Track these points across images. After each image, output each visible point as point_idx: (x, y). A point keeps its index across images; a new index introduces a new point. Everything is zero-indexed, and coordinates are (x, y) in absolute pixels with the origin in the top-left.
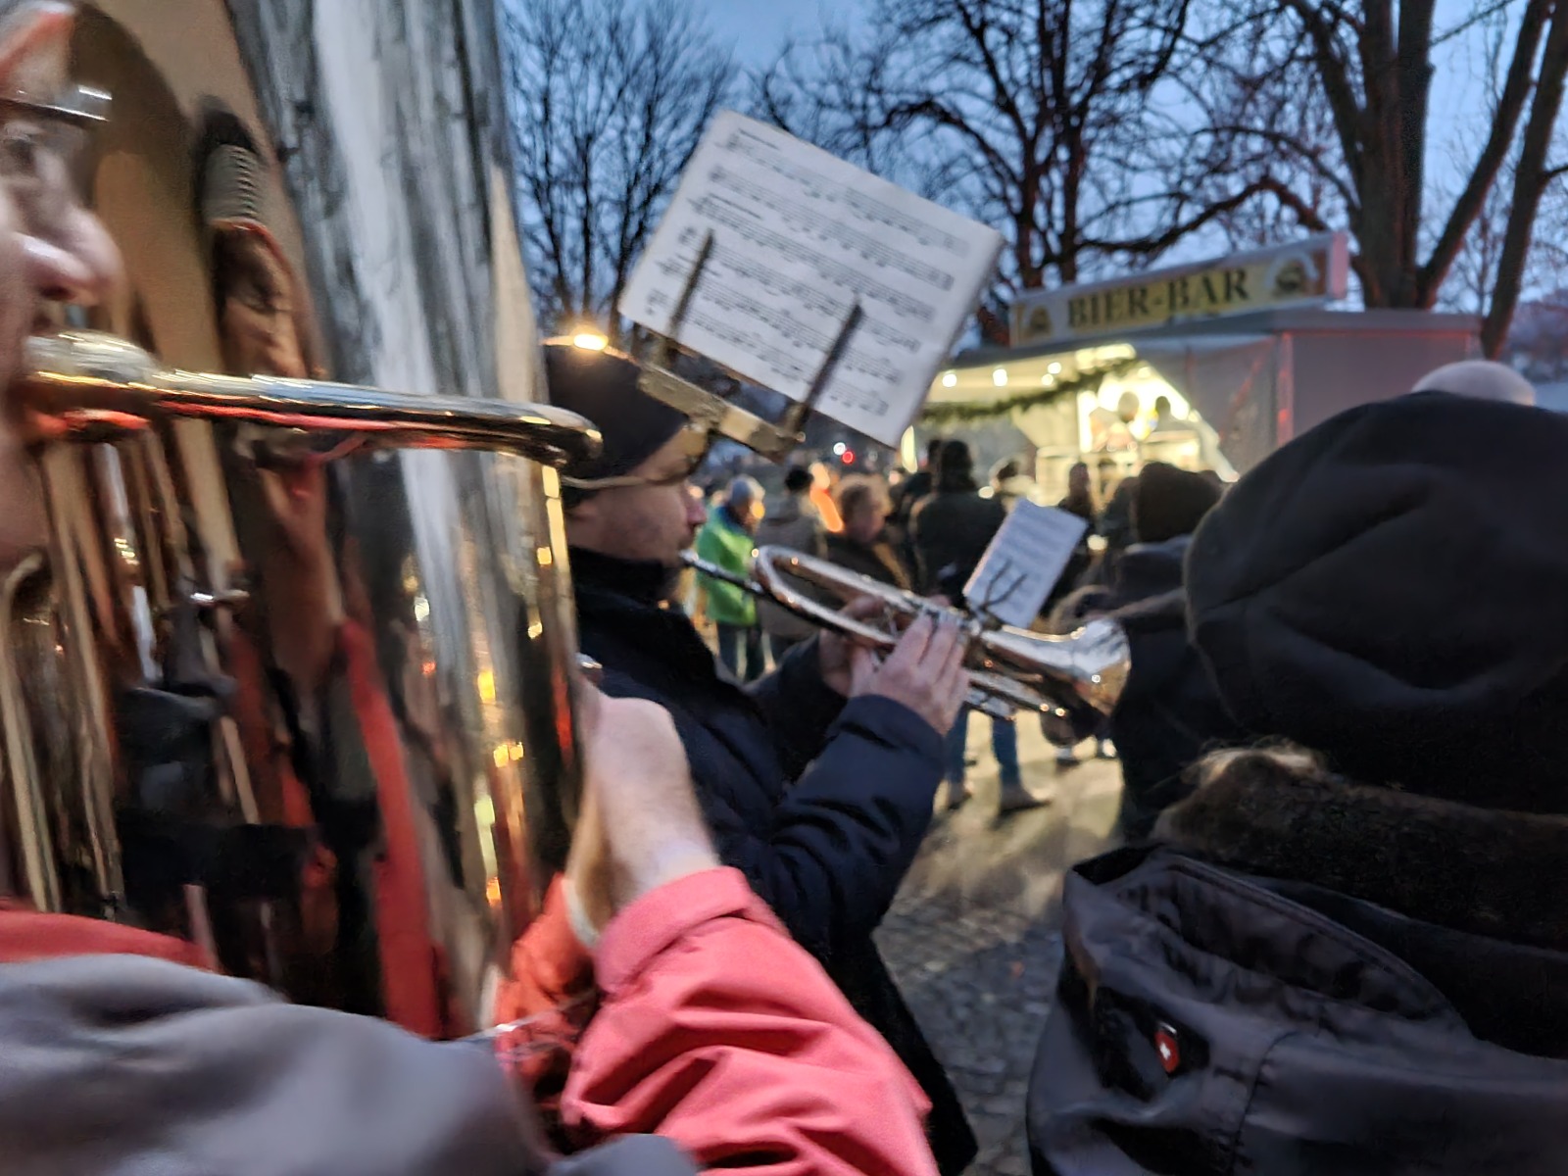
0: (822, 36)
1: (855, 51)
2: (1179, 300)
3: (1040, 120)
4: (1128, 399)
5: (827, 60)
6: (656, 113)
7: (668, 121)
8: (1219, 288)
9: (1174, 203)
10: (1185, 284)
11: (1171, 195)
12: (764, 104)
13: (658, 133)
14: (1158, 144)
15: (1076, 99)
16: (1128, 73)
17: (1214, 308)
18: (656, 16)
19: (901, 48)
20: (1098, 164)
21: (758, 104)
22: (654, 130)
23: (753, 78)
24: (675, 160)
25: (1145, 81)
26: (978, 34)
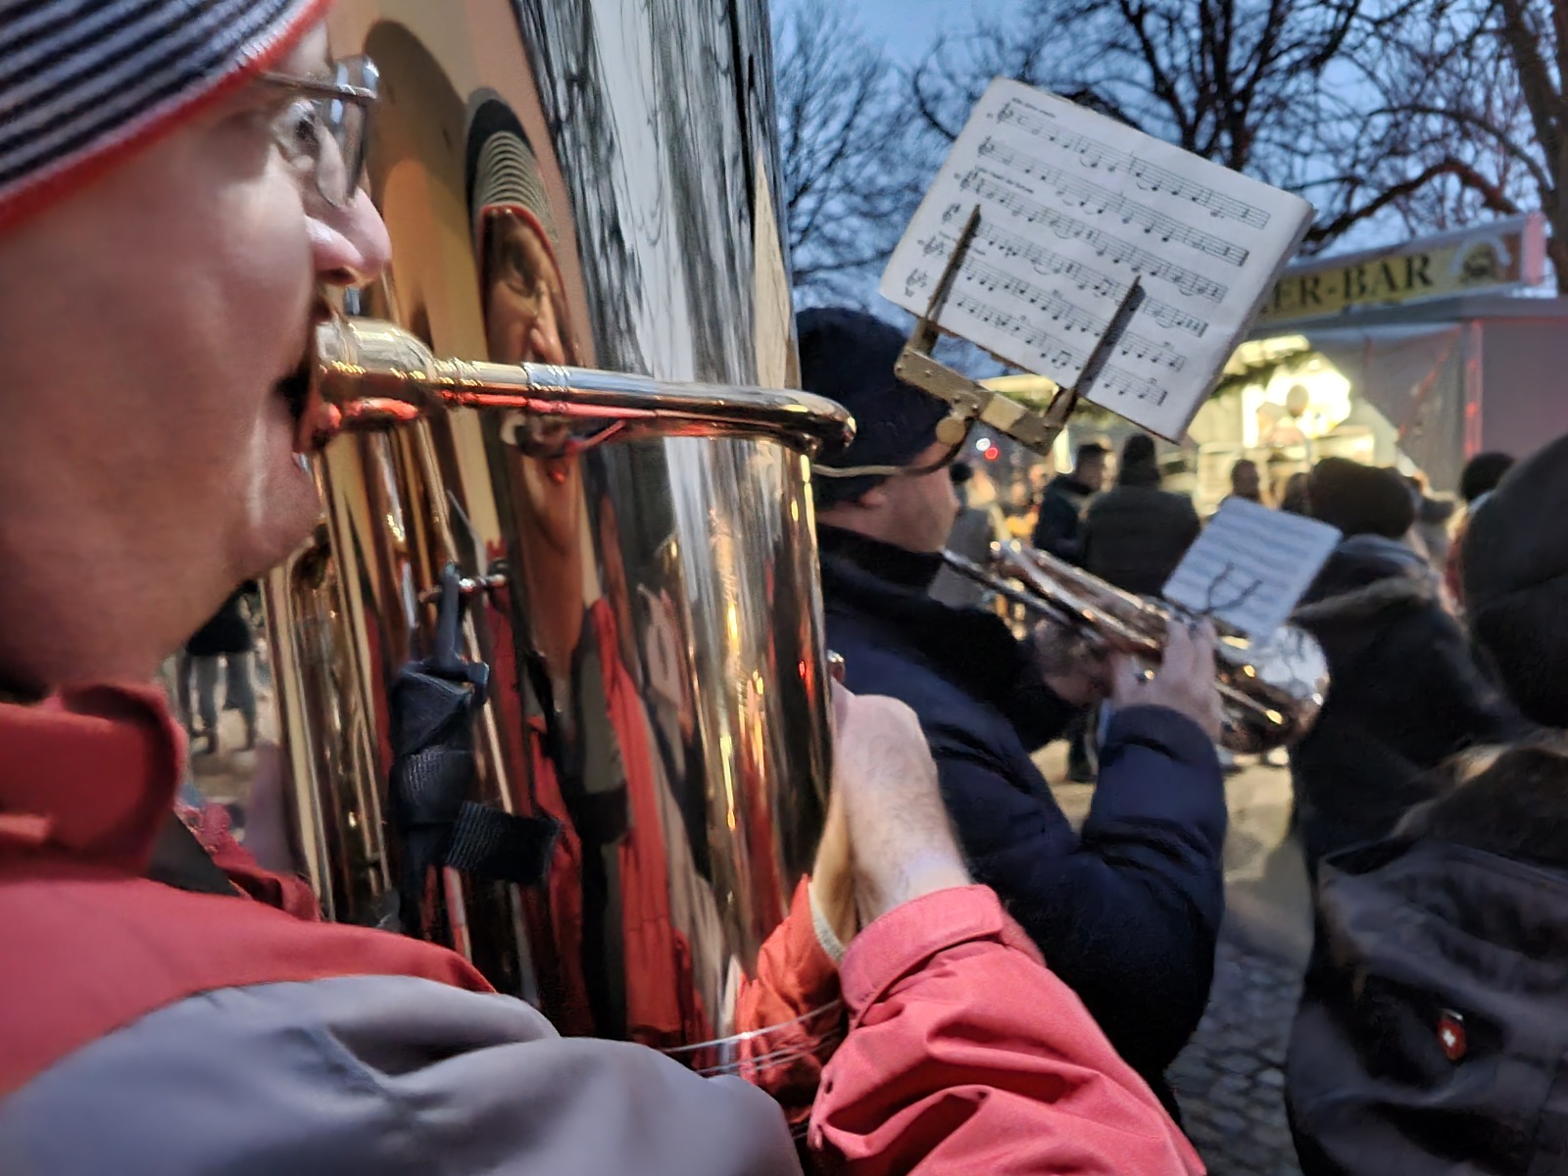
0: (974, 30)
1: (1008, 43)
2: (1355, 289)
3: (1201, 107)
4: (1297, 393)
5: (978, 53)
6: (804, 114)
7: (816, 121)
8: (1399, 276)
9: (1347, 187)
10: (1361, 272)
11: (1342, 180)
12: (915, 100)
13: (806, 133)
14: (1329, 127)
15: (1240, 83)
16: (1297, 54)
17: (1395, 296)
18: (806, 17)
19: (1056, 39)
20: (1265, 149)
21: (909, 101)
22: (802, 130)
23: (904, 75)
24: (823, 159)
25: (1316, 62)
26: (1136, 20)
